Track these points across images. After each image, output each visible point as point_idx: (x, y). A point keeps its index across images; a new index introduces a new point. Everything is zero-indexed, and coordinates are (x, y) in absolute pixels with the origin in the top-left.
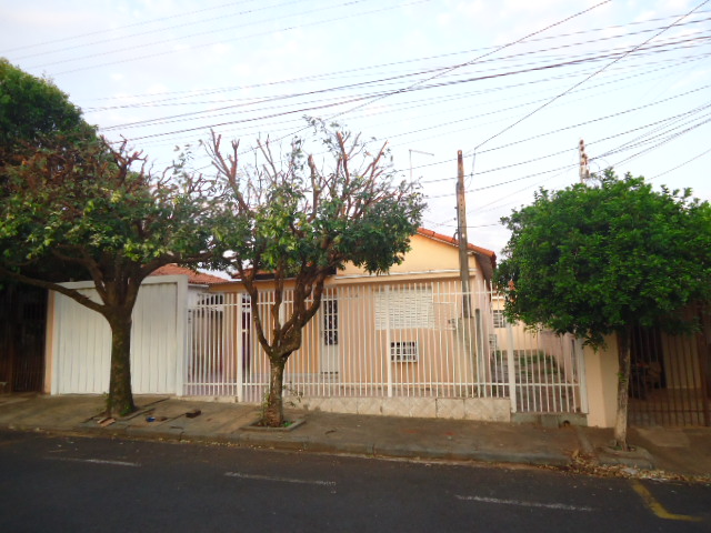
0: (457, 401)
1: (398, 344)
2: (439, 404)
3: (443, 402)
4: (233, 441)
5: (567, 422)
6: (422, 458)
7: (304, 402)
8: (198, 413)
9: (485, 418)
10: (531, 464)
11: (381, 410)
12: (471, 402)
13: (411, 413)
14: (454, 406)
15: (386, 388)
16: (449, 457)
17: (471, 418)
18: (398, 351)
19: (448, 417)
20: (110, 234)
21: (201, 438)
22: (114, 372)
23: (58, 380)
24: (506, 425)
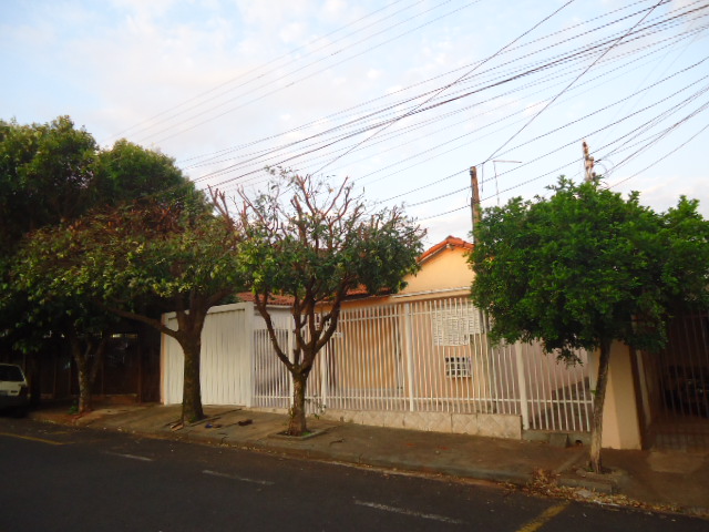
0: (471, 417)
1: (452, 360)
2: (454, 419)
3: (458, 417)
4: (258, 446)
5: (578, 442)
6: (399, 469)
7: (342, 414)
8: (248, 422)
9: (497, 434)
10: (493, 481)
11: (404, 423)
12: (483, 417)
13: (429, 428)
14: (468, 421)
15: (408, 403)
16: (421, 469)
17: (483, 434)
18: (453, 366)
19: (462, 432)
20: (144, 277)
21: (236, 443)
22: (186, 386)
23: (168, 392)
24: (516, 442)
